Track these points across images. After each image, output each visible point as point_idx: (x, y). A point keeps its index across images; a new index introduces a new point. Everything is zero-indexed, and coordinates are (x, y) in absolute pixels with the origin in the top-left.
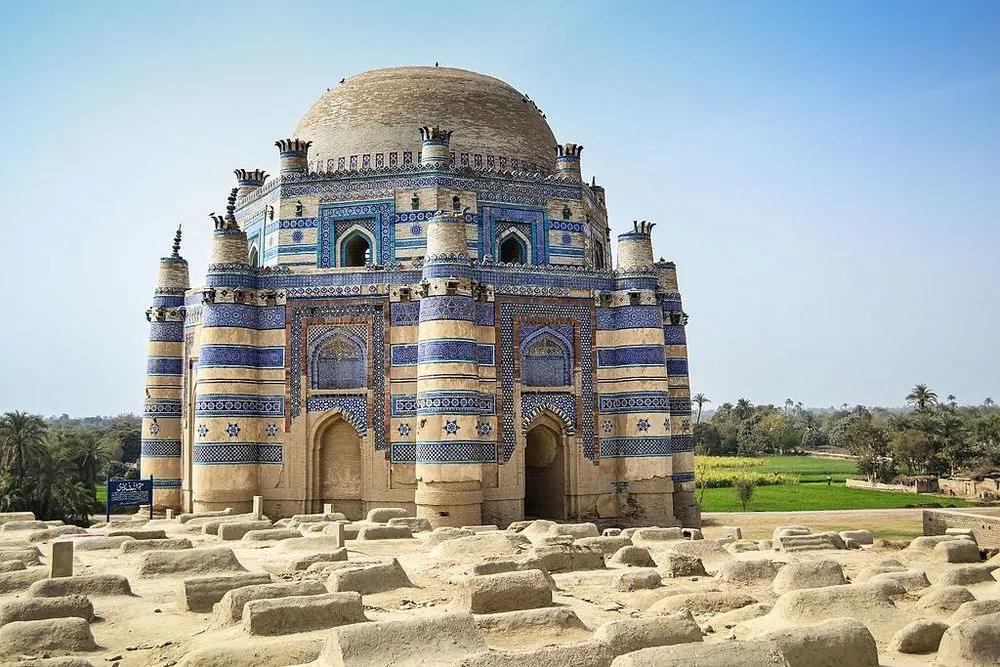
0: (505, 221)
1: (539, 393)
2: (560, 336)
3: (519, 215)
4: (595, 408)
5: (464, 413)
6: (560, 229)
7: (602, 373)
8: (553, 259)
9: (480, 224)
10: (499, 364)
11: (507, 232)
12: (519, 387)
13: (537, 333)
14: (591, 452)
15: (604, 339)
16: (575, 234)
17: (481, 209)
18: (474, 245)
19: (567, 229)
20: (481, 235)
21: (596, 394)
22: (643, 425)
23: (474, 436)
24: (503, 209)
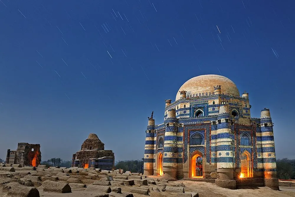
0: (197, 108)
1: (195, 147)
2: (201, 133)
3: (200, 106)
4: (210, 150)
5: (168, 152)
6: (212, 107)
7: (213, 141)
8: (209, 115)
9: (190, 110)
10: (184, 140)
11: (197, 110)
12: (188, 146)
13: (194, 133)
14: (208, 161)
15: (213, 133)
16: (216, 107)
17: (190, 106)
18: (188, 115)
19: (214, 107)
20: (190, 112)
21: (211, 146)
22: (228, 154)
23: (171, 156)
24: (196, 105)
